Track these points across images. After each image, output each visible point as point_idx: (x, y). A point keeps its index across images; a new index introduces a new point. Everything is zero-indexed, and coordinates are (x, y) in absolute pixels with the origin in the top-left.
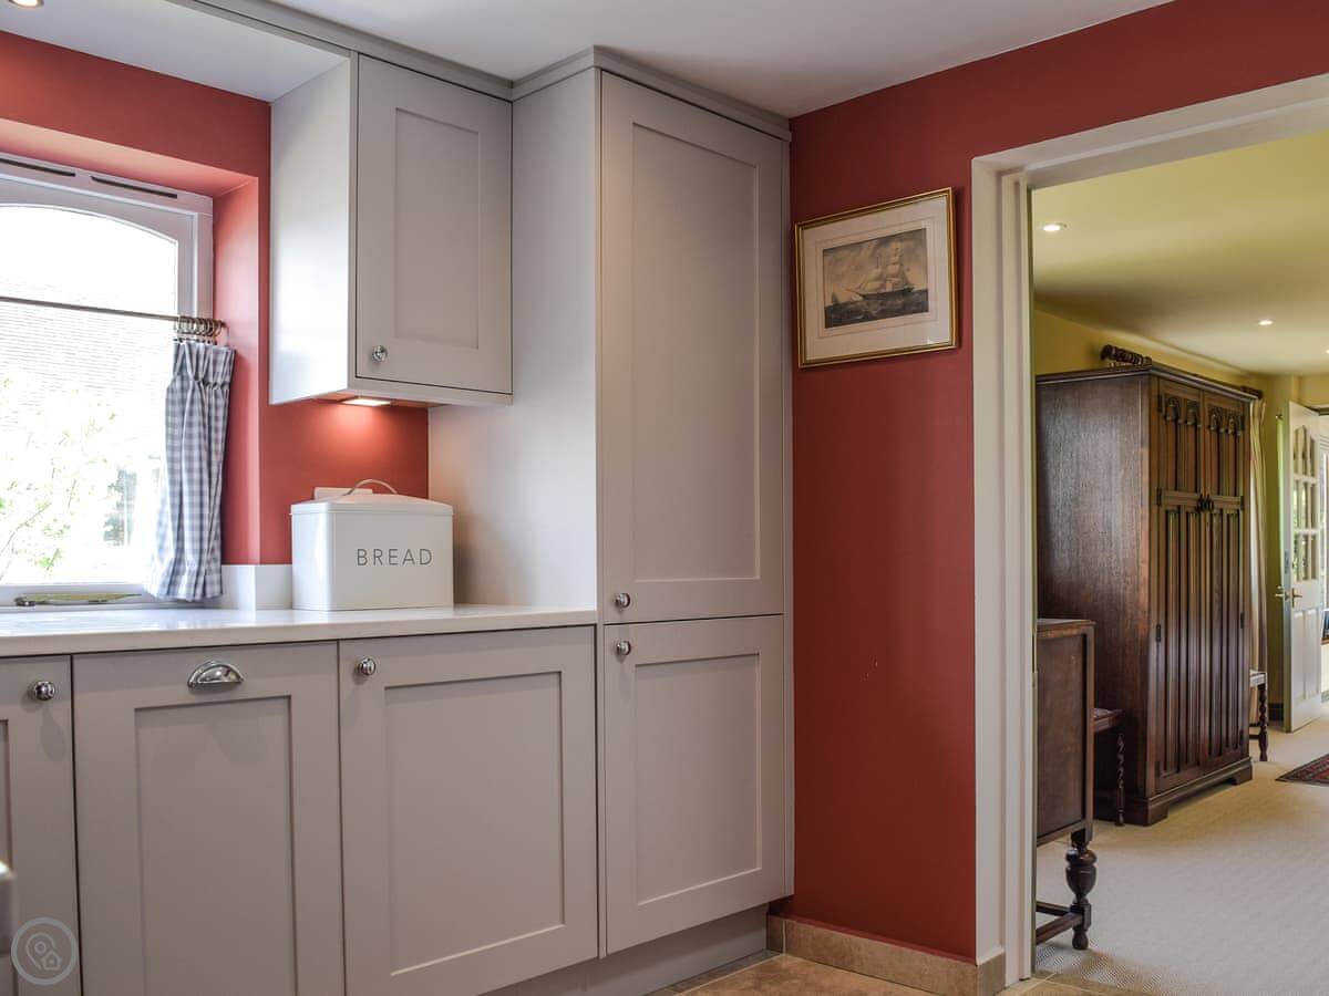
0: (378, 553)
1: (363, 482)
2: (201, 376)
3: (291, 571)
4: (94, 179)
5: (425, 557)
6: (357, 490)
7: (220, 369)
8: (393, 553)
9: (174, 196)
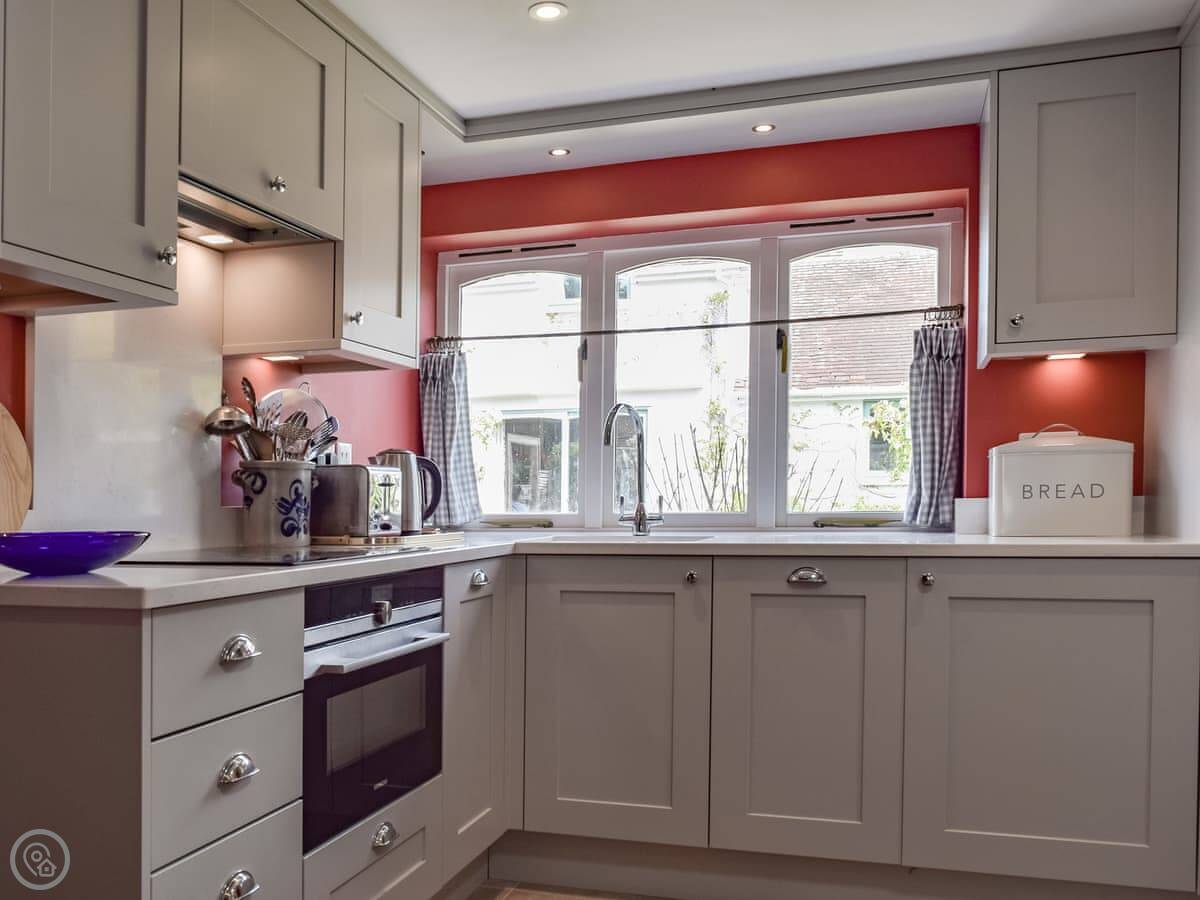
0: (1044, 488)
1: (1049, 427)
2: (935, 352)
3: (987, 502)
4: (869, 219)
5: (1097, 491)
6: (1041, 434)
7: (951, 345)
8: (1060, 488)
9: (931, 215)
